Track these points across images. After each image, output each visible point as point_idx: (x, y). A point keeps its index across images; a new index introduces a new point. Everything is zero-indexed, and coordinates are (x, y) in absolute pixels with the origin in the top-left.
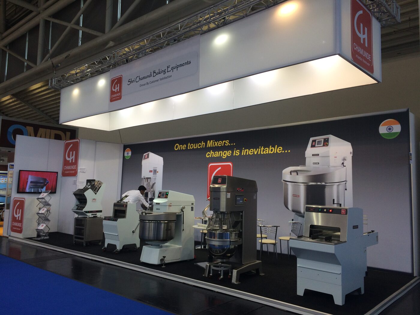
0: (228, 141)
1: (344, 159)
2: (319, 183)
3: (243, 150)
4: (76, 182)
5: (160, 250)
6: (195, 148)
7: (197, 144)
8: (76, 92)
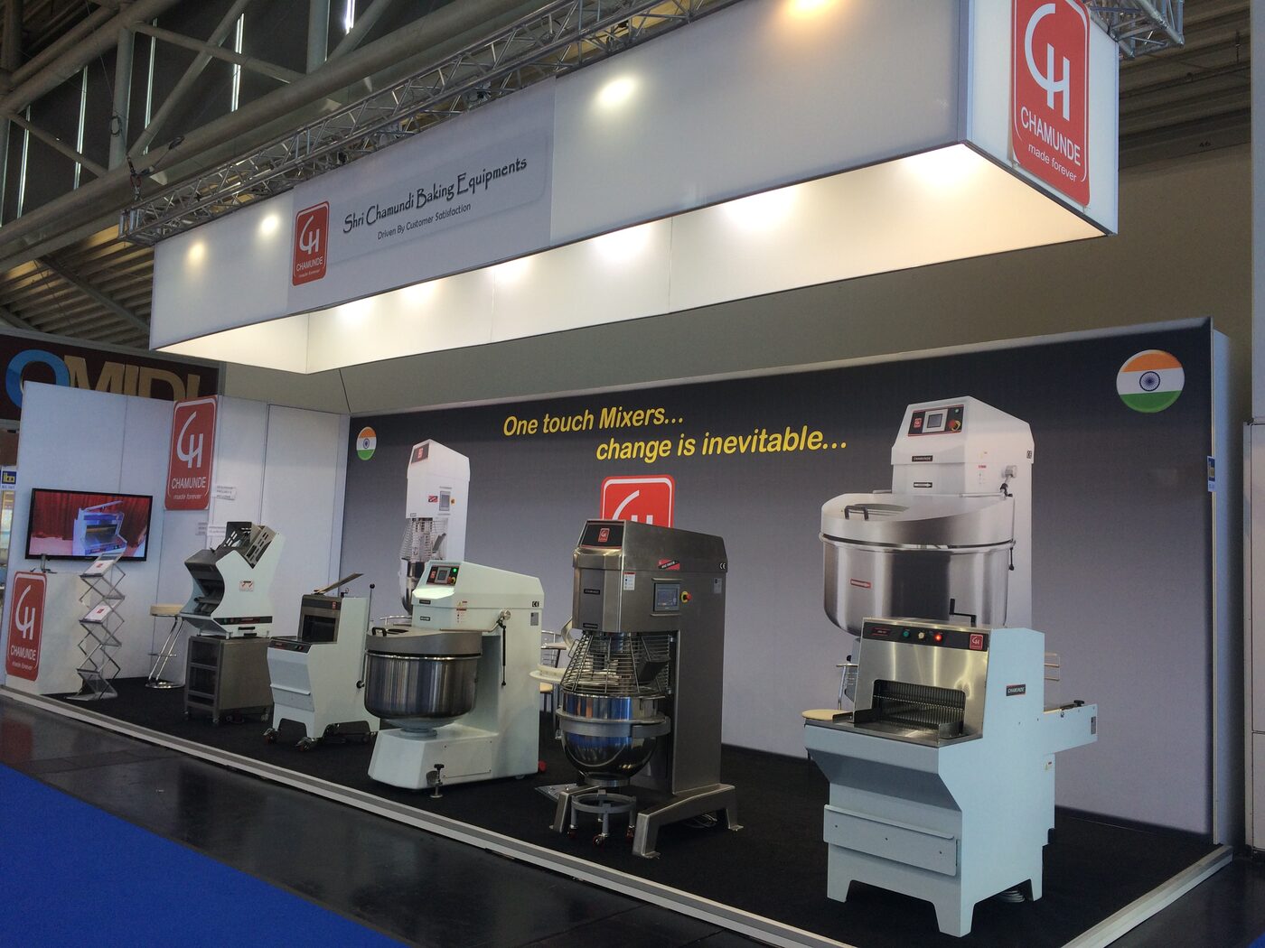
0: (663, 411)
1: (1009, 474)
2: (930, 547)
3: (706, 440)
4: (206, 528)
5: (426, 745)
6: (563, 430)
7: (570, 418)
8: (197, 252)
